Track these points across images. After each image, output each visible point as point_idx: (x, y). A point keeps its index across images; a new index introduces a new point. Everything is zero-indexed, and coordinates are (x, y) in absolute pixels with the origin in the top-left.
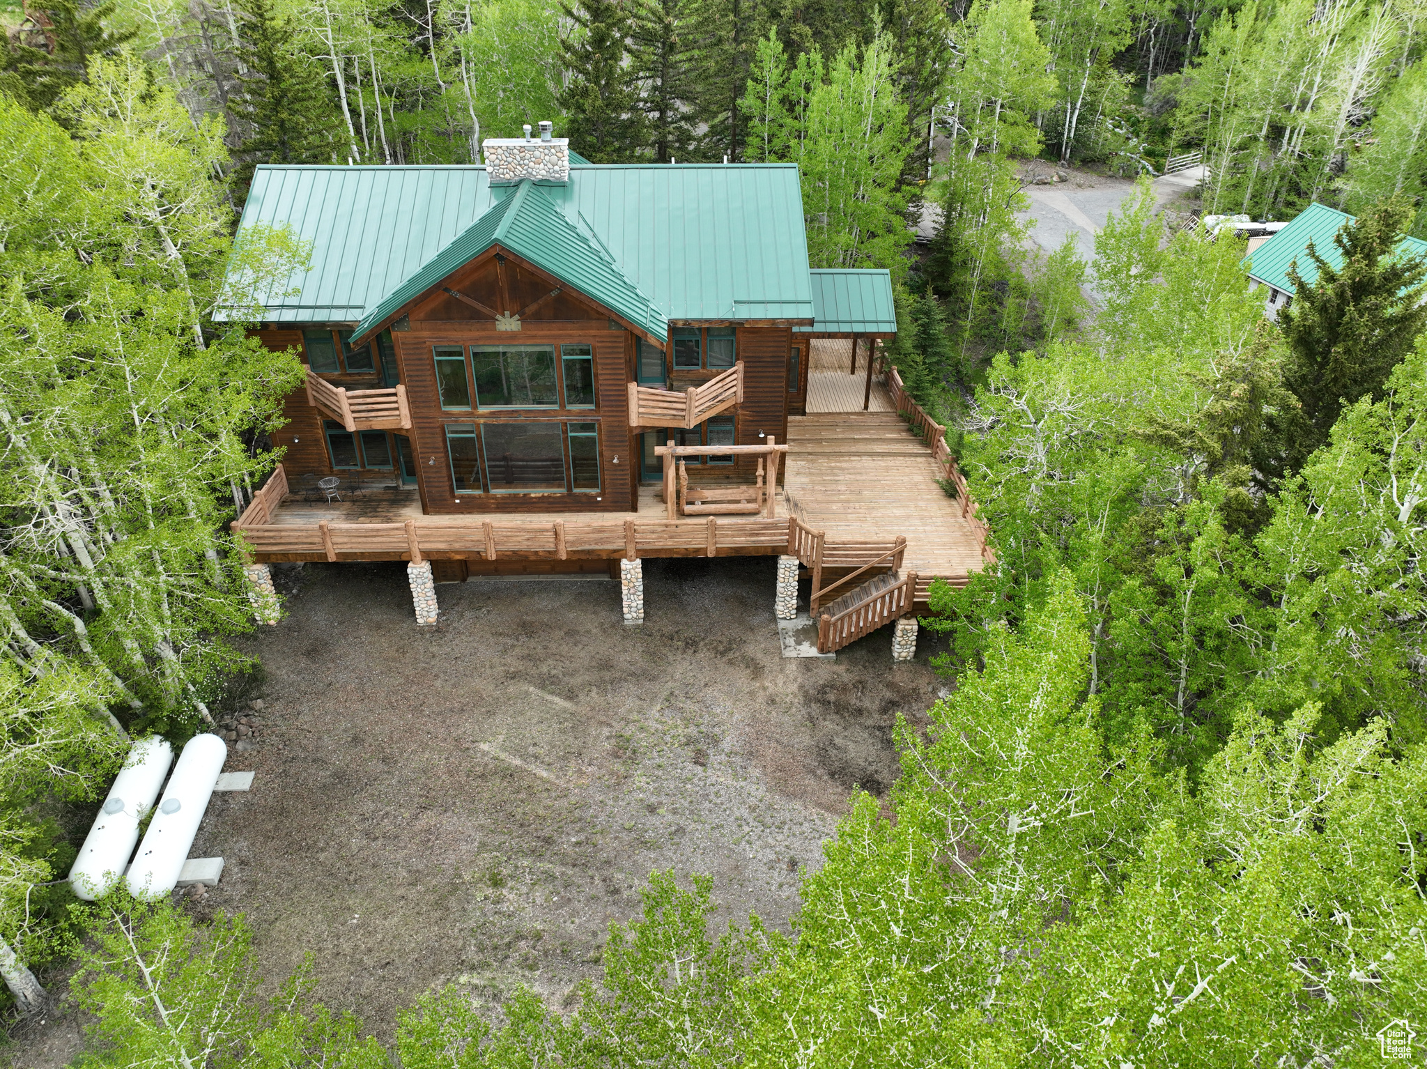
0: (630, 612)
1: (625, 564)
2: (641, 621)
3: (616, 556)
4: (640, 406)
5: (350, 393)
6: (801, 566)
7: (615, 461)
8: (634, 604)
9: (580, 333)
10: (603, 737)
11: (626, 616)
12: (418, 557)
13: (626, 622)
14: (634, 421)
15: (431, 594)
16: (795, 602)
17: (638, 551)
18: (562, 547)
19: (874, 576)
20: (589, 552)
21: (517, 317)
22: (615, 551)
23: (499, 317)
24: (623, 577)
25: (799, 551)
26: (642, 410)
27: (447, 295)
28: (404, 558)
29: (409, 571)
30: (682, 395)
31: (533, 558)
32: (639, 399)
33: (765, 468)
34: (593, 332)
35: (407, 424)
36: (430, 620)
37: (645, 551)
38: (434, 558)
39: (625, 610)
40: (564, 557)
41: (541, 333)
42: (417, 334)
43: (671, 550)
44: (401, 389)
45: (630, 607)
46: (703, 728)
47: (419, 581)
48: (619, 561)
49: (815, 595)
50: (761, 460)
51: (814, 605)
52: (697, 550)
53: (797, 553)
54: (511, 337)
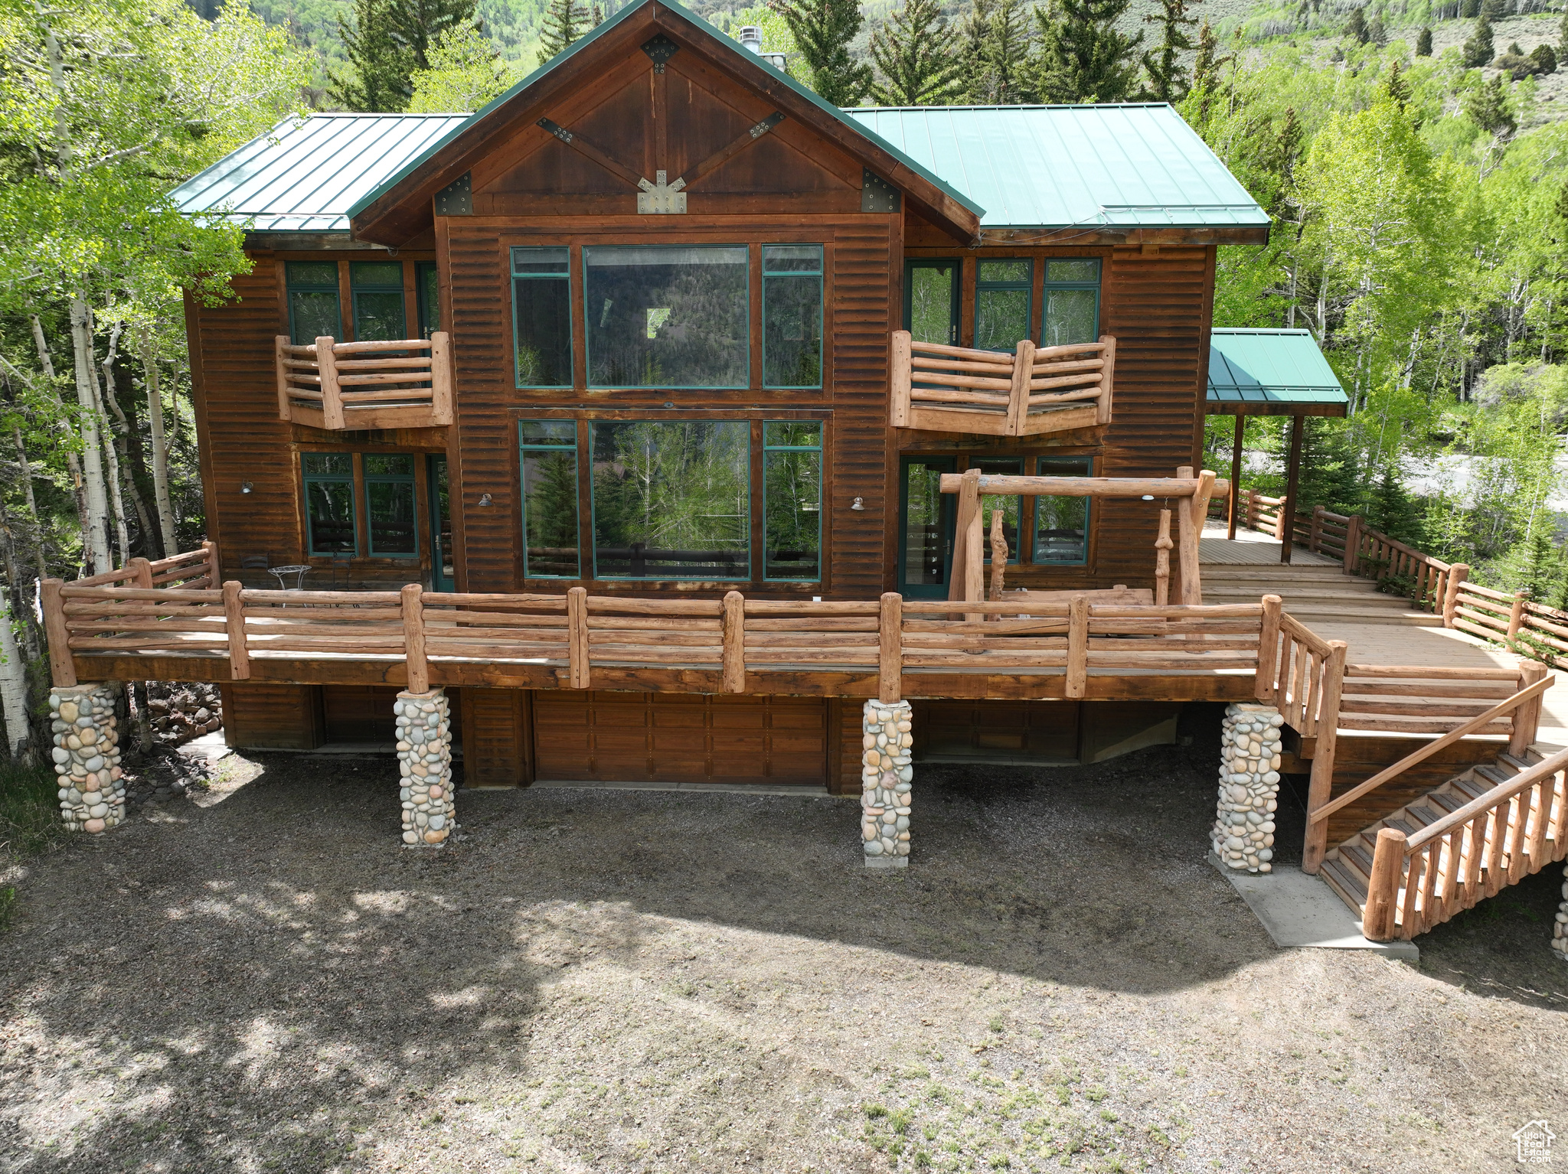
0: (879, 836)
1: (873, 711)
2: (903, 862)
3: (855, 690)
4: (915, 384)
5: (344, 346)
6: (1287, 733)
7: (857, 506)
8: (890, 816)
9: (803, 219)
10: (826, 1113)
11: (873, 846)
12: (420, 678)
13: (869, 863)
14: (902, 414)
15: (441, 770)
16: (1271, 827)
17: (905, 678)
18: (735, 659)
19: (1462, 768)
20: (794, 679)
21: (680, 182)
22: (854, 678)
23: (644, 183)
24: (868, 741)
25: (1281, 693)
26: (918, 393)
27: (548, 135)
28: (392, 681)
29: (398, 707)
30: (1005, 356)
31: (669, 690)
32: (915, 368)
33: (1175, 533)
34: (829, 219)
35: (443, 413)
36: (432, 835)
37: (924, 681)
38: (455, 682)
39: (868, 829)
40: (739, 687)
41: (725, 220)
42: (483, 222)
43: (980, 681)
44: (440, 340)
45: (880, 821)
46: (1109, 1109)
47: (418, 733)
48: (860, 704)
49: (1320, 809)
50: (1166, 514)
51: (1314, 837)
52: (1041, 683)
53: (1277, 700)
54: (665, 230)
